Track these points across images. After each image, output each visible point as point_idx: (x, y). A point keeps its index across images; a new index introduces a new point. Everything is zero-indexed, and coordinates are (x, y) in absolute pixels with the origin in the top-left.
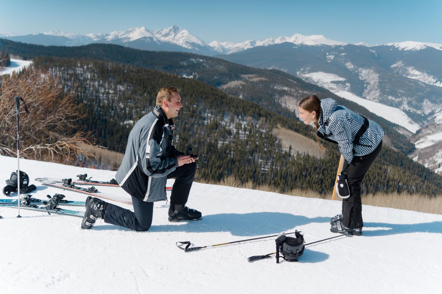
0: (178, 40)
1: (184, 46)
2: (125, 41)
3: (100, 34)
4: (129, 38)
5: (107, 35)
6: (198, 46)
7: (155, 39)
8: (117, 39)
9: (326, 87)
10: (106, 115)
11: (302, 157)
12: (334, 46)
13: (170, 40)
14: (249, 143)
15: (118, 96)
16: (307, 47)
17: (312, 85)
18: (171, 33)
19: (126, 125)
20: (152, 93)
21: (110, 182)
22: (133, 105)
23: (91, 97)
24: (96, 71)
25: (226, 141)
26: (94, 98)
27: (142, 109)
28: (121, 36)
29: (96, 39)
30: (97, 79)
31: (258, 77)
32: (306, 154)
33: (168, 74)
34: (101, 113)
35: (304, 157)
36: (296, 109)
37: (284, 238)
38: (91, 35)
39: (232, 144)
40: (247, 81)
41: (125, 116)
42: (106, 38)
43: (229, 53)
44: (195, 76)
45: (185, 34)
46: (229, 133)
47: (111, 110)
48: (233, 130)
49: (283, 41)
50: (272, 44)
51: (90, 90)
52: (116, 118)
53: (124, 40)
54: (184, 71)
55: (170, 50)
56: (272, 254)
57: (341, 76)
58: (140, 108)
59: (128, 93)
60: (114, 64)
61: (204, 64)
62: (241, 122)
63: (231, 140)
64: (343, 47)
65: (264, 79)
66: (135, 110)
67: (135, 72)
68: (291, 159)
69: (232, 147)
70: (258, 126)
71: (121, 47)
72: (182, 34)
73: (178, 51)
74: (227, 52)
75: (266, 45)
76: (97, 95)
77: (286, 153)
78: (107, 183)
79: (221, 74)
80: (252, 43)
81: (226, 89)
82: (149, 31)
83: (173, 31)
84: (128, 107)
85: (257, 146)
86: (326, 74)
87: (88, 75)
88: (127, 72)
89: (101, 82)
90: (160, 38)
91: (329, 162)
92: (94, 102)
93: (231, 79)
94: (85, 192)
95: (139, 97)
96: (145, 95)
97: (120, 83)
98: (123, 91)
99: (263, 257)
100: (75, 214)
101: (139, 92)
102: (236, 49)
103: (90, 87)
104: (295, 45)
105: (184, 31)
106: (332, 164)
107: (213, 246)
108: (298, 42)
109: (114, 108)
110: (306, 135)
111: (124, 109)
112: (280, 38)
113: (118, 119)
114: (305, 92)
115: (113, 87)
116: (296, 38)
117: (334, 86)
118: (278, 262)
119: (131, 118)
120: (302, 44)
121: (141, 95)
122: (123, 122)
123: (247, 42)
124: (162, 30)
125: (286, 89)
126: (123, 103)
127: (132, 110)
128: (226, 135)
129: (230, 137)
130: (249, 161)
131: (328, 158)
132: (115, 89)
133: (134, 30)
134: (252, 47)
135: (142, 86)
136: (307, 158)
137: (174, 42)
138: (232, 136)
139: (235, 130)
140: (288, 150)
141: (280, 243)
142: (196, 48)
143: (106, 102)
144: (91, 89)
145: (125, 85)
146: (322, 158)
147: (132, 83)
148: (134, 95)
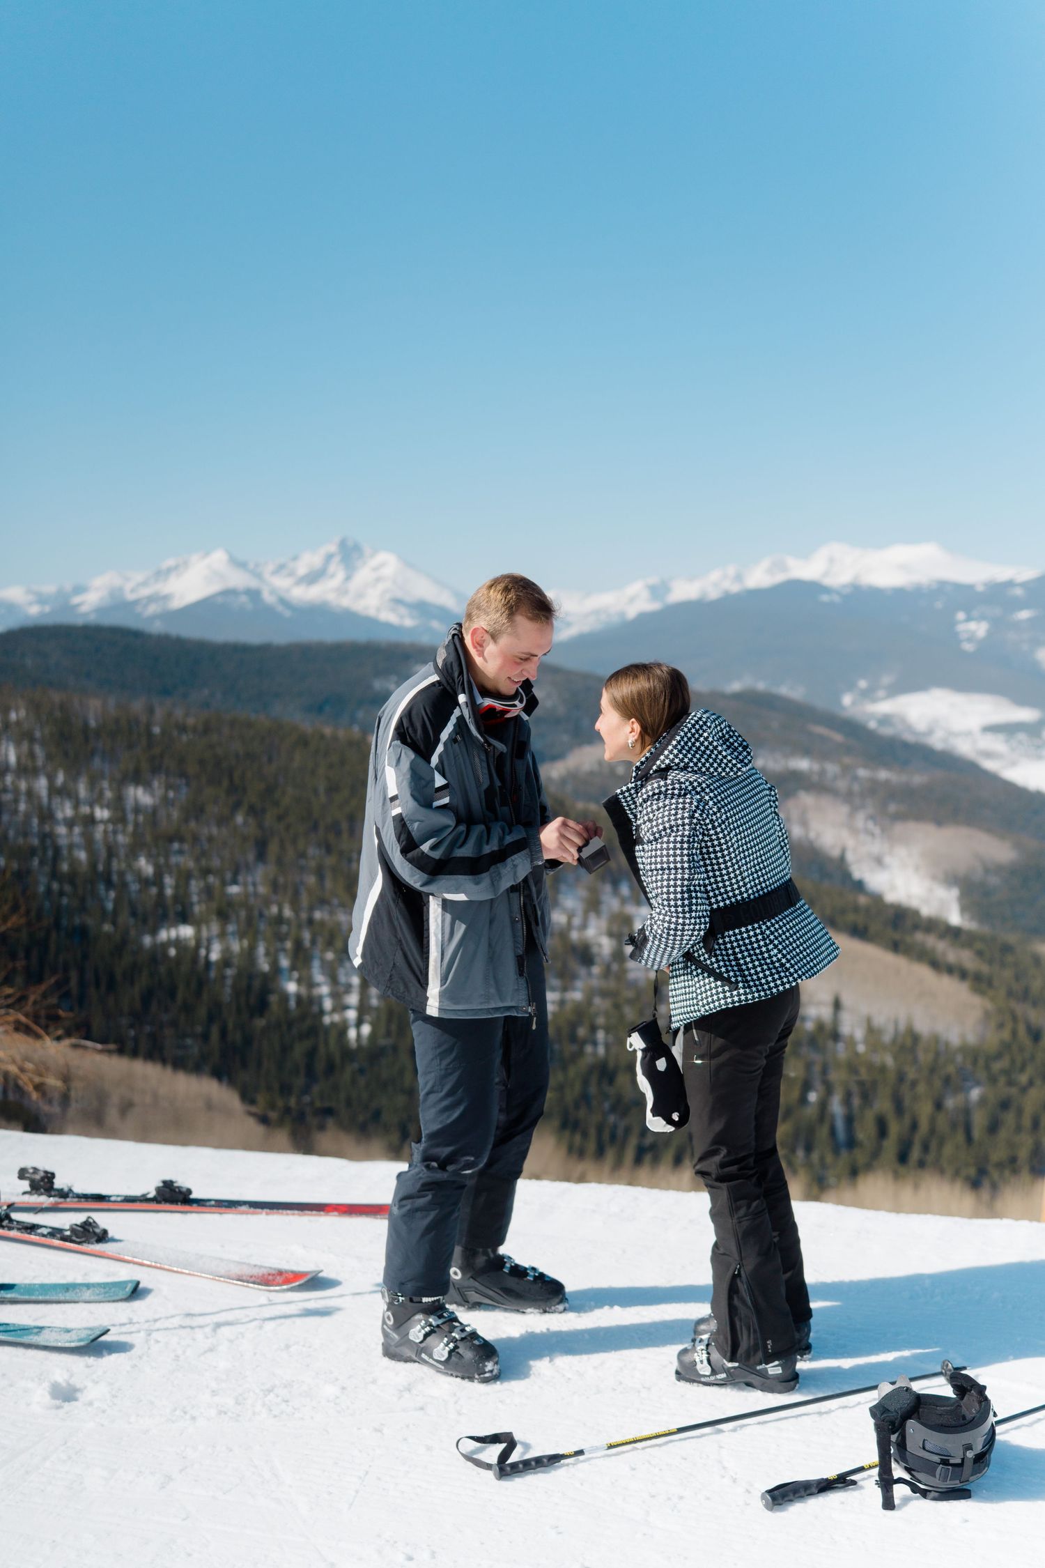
0: (360, 595)
2: (152, 609)
3: (49, 589)
4: (166, 598)
5: (79, 590)
7: (268, 598)
8: (118, 603)
9: (964, 748)
10: (83, 909)
11: (887, 1038)
12: (986, 584)
13: (331, 597)
15: (130, 828)
17: (906, 746)
18: (332, 568)
19: (169, 943)
20: (264, 811)
22: (191, 864)
23: (21, 841)
24: (38, 734)
25: (574, 989)
26: (35, 842)
27: (229, 876)
28: (132, 591)
30: (44, 767)
32: (902, 1027)
33: (328, 731)
34: (65, 901)
35: (894, 1041)
39: (597, 1001)
41: (160, 911)
42: (76, 600)
47: (101, 888)
48: (600, 946)
49: (780, 578)
50: (735, 588)
51: (16, 812)
52: (125, 918)
55: (329, 635)
57: (1020, 700)
58: (219, 873)
59: (169, 816)
60: (112, 702)
62: (631, 909)
63: (595, 983)
64: (1024, 585)
66: (202, 884)
67: (195, 730)
68: (841, 1050)
69: (597, 1014)
71: (137, 634)
72: (376, 569)
73: (360, 636)
75: (714, 594)
76: (47, 828)
77: (820, 1026)
80: (657, 591)
81: (563, 781)
83: (337, 559)
84: (170, 873)
86: (959, 699)
87: (6, 755)
88: (163, 732)
89: (60, 778)
91: (999, 1056)
92: (36, 862)
95: (215, 831)
96: (239, 819)
97: (137, 778)
98: (150, 810)
101: (213, 810)
103: (16, 801)
104: (827, 590)
105: (382, 557)
106: (1013, 1061)
108: (840, 578)
109: (115, 878)
110: (895, 947)
111: (158, 880)
112: (765, 563)
113: (132, 921)
114: (883, 775)
115: (109, 794)
116: (831, 560)
117: (996, 744)
119: (184, 917)
121: (223, 821)
122: (154, 932)
123: (637, 588)
124: (295, 558)
125: (803, 764)
126: (150, 857)
127: (187, 884)
128: (574, 965)
129: (590, 975)
131: (993, 1039)
132: (118, 804)
133: (186, 564)
135: (225, 783)
136: (909, 1043)
137: (346, 602)
138: (596, 970)
139: (605, 946)
140: (826, 1013)
143: (82, 855)
144: (22, 807)
145: (156, 784)
146: (972, 1039)
147: (183, 775)
148: (193, 824)
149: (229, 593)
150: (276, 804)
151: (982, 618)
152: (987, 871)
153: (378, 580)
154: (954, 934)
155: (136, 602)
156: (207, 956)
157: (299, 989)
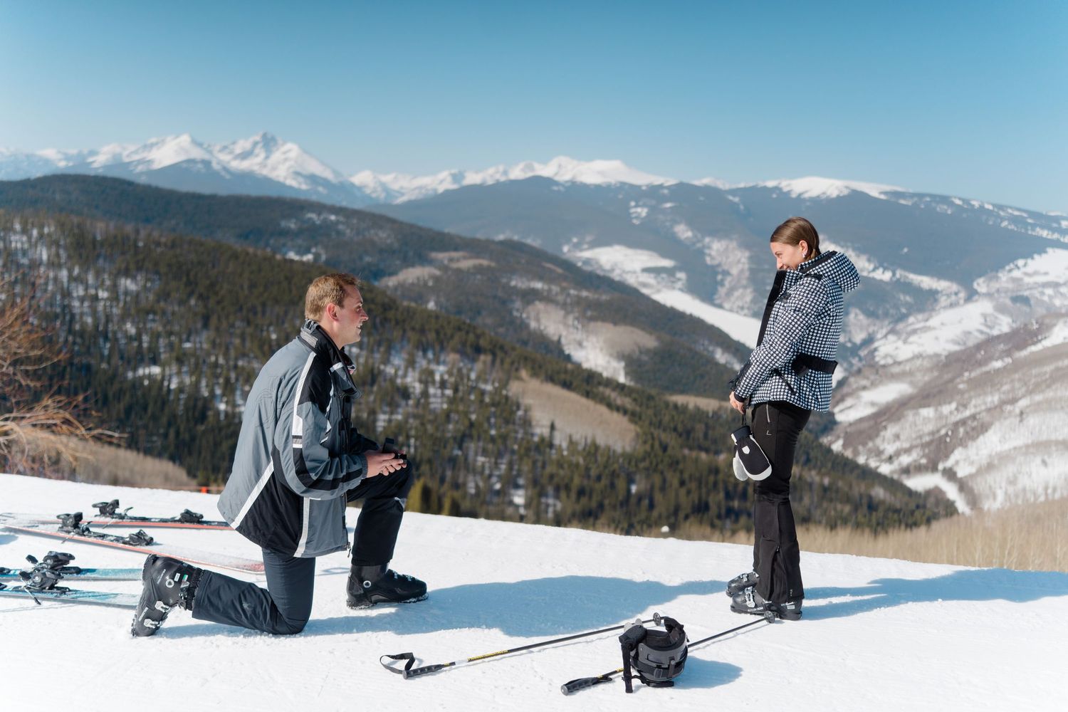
0: (274, 168)
1: (291, 182)
2: (140, 168)
3: (73, 151)
4: (150, 162)
5: (93, 153)
6: (325, 183)
7: (215, 166)
8: (118, 163)
9: (631, 280)
10: (88, 352)
11: (580, 448)
12: (647, 186)
13: (256, 168)
14: (454, 416)
15: (121, 304)
16: (585, 187)
17: (598, 277)
18: (257, 151)
19: (144, 377)
20: (208, 298)
21: (178, 517)
22: (160, 329)
23: (48, 309)
24: (62, 242)
25: (397, 413)
26: (58, 310)
27: (184, 337)
28: (128, 156)
29: (62, 164)
30: (66, 263)
31: (471, 258)
32: (589, 441)
33: (251, 250)
34: (76, 348)
35: (584, 449)
36: (564, 333)
37: (639, 633)
38: (50, 153)
39: (411, 421)
40: (445, 268)
41: (139, 357)
42: (90, 160)
43: (401, 200)
44: (317, 256)
45: (293, 155)
46: (405, 393)
47: (101, 341)
48: (414, 387)
49: (530, 174)
50: (503, 179)
51: (46, 290)
52: (116, 360)
53: (136, 166)
54: (290, 243)
55: (254, 192)
56: (615, 672)
57: (664, 255)
58: (179, 335)
59: (147, 298)
60: (112, 225)
61: (341, 227)
62: (433, 367)
63: (410, 410)
64: (668, 188)
65: (485, 262)
66: (167, 341)
67: (165, 245)
68: (554, 454)
69: (411, 429)
70: (473, 376)
71: (130, 184)
72: (285, 153)
74: (397, 197)
75: (490, 182)
76: (66, 302)
77: (542, 439)
78: (173, 520)
79: (381, 251)
80: (456, 177)
81: (396, 288)
82: (200, 145)
83: (260, 145)
84: (147, 334)
85: (472, 425)
86: (630, 252)
87: (41, 254)
88: (145, 246)
89: (76, 271)
90: (229, 162)
91: (643, 459)
92: (58, 323)
93: (408, 262)
94: (121, 545)
95: (176, 308)
96: (193, 302)
97: (127, 273)
98: (134, 294)
99: (596, 681)
100: (107, 601)
101: (175, 295)
102: (417, 191)
103: (46, 284)
104: (557, 183)
105: (289, 146)
106: (651, 463)
107: (470, 660)
108: (565, 177)
109: (110, 335)
110: (588, 395)
111: (138, 337)
112: (521, 165)
113: (120, 363)
114: (584, 294)
115: (108, 283)
116: (560, 166)
117: (649, 279)
118: (629, 689)
119: (155, 361)
120: (574, 180)
121: (182, 302)
122: (135, 369)
123: (444, 174)
124: (234, 143)
125: (538, 285)
126: (133, 323)
127: (157, 341)
128: (398, 399)
129: (407, 405)
130: (453, 461)
131: (641, 449)
132: (114, 288)
133: (163, 142)
134: (455, 187)
135: (184, 279)
136: (593, 450)
137: (265, 172)
138: (411, 402)
139: (417, 388)
140: (546, 431)
141: (631, 645)
142: (320, 189)
143: (89, 320)
144: (50, 288)
145: (139, 278)
146: (628, 449)
147: (157, 273)
148: (162, 304)
149: (189, 161)
150: (216, 293)
151: (644, 206)
152: (641, 352)
153: (286, 160)
154: (621, 388)
155: (129, 163)
156: (169, 386)
157: (227, 408)
